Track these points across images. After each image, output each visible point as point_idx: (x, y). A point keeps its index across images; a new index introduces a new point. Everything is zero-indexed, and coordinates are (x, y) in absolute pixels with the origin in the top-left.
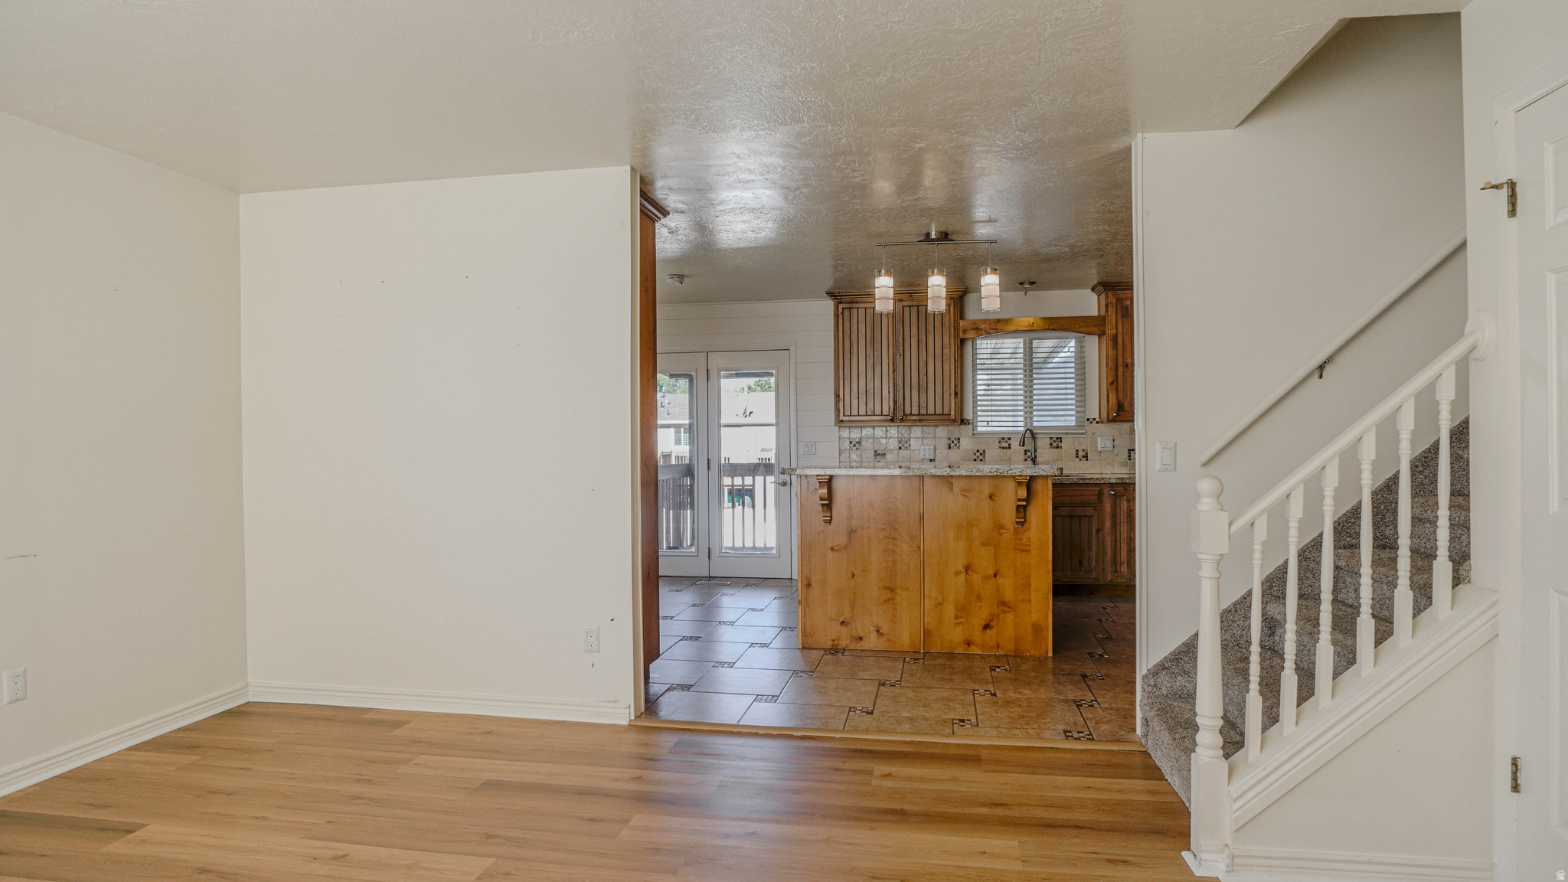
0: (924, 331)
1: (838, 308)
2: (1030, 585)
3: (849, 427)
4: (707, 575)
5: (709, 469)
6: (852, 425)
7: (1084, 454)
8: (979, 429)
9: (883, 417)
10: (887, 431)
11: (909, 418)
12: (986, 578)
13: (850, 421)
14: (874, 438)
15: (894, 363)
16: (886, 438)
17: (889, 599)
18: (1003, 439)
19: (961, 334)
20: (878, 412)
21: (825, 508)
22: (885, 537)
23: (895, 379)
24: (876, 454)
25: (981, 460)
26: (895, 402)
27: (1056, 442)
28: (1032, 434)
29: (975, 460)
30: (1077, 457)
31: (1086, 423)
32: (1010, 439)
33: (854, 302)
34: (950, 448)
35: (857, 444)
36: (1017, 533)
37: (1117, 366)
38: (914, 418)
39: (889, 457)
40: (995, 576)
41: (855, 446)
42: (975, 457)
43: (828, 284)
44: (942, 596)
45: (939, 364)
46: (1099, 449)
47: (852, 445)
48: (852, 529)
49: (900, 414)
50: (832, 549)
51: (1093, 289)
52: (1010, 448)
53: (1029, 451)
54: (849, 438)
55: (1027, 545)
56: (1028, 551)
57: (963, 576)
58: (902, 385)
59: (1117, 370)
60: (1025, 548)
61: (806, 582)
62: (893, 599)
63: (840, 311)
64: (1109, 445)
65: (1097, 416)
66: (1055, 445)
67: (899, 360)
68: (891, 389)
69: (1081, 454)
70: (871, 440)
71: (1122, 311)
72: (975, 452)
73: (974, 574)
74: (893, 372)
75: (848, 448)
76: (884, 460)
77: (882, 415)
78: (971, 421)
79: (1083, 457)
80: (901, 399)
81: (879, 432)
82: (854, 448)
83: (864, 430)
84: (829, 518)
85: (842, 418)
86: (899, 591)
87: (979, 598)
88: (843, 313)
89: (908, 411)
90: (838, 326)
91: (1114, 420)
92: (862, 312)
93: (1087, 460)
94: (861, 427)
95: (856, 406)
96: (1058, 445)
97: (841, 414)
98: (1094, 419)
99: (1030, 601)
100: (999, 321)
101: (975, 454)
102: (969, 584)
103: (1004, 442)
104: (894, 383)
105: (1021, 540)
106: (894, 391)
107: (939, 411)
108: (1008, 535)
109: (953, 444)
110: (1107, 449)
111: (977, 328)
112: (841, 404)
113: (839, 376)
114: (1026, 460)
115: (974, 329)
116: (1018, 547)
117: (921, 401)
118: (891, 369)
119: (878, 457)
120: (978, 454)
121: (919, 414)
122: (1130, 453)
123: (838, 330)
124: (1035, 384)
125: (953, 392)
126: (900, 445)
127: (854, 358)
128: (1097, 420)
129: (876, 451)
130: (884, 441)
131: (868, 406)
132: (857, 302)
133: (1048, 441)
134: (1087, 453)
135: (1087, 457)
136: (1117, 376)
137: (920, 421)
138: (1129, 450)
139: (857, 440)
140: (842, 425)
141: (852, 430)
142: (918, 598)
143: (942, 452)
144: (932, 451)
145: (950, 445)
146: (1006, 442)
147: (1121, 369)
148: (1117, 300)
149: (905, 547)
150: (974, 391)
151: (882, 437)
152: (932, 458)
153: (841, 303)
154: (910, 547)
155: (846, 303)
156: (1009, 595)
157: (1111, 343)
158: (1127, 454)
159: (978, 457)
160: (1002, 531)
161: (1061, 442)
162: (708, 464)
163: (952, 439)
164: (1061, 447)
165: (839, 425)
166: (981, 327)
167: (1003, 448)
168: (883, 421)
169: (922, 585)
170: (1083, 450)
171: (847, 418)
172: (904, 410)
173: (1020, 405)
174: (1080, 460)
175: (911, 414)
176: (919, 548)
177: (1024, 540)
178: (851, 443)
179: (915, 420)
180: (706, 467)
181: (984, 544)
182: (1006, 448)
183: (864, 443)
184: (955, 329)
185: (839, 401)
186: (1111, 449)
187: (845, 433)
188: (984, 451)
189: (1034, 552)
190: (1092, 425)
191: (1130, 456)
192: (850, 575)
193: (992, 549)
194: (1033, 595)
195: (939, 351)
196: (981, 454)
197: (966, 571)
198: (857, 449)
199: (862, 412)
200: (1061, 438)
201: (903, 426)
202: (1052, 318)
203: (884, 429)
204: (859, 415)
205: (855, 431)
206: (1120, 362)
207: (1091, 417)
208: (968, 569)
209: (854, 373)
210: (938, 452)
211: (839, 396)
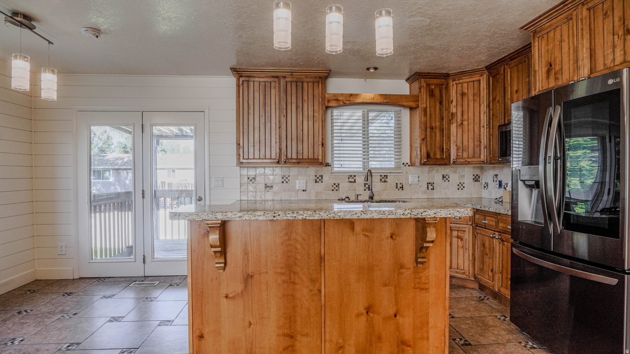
0: (301, 100)
1: (239, 81)
2: (428, 323)
3: (247, 167)
4: (142, 275)
5: (143, 197)
6: (249, 166)
7: (401, 186)
8: (335, 169)
9: (272, 161)
10: (274, 170)
11: (290, 161)
12: (386, 319)
13: (248, 163)
14: (265, 175)
15: (279, 122)
16: (273, 175)
17: (288, 347)
18: (351, 176)
19: (326, 103)
20: (268, 156)
21: (218, 255)
22: (284, 281)
23: (280, 133)
24: (266, 186)
25: (337, 190)
26: (280, 149)
27: (384, 178)
28: (370, 174)
29: (333, 190)
30: (397, 188)
31: (402, 166)
32: (355, 176)
33: (251, 77)
34: (316, 182)
35: (252, 179)
36: (416, 271)
37: (426, 129)
38: (294, 161)
39: (275, 188)
40: (395, 316)
41: (251, 180)
42: (333, 188)
43: (233, 63)
44: (343, 339)
45: (311, 123)
46: (410, 183)
47: (249, 180)
48: (248, 275)
49: (283, 158)
50: (227, 297)
51: (407, 80)
52: (355, 182)
53: (367, 184)
54: (247, 175)
55: (426, 283)
56: (427, 289)
57: (363, 319)
58: (285, 137)
59: (426, 131)
60: (424, 286)
61: (197, 333)
62: (293, 346)
63: (241, 83)
64: (416, 180)
65: (409, 162)
66: (383, 180)
67: (283, 120)
68: (278, 140)
69: (399, 186)
70: (263, 177)
71: (429, 92)
72: (333, 185)
73: (375, 316)
74: (279, 128)
75: (246, 182)
76: (272, 191)
77: (271, 159)
78: (330, 164)
79: (400, 188)
80: (285, 147)
81: (268, 171)
82: (251, 182)
83: (258, 170)
84: (223, 265)
85: (242, 160)
86: (299, 337)
87: (380, 338)
88: (243, 84)
89: (289, 156)
90: (239, 93)
91: (424, 164)
92: (256, 84)
93: (403, 190)
94: (256, 167)
95: (253, 152)
96: (385, 180)
97: (241, 158)
98: (407, 163)
99: (428, 338)
100: (351, 95)
101: (333, 186)
102: (370, 325)
103: (352, 178)
104: (280, 136)
105: (420, 278)
106: (280, 142)
107: (311, 156)
108: (407, 273)
109: (319, 179)
110: (415, 183)
111: (337, 99)
112: (241, 150)
113: (239, 130)
114: (365, 190)
115: (335, 100)
116: (417, 286)
117: (299, 149)
118: (278, 126)
119: (268, 188)
120: (335, 186)
121: (297, 159)
122: (428, 185)
123: (239, 97)
124: (371, 140)
125: (320, 143)
126: (283, 180)
127: (251, 117)
128: (409, 164)
129: (266, 184)
130: (271, 177)
131: (261, 152)
132: (253, 77)
133: (379, 178)
134: (403, 186)
135: (403, 188)
136: (426, 135)
137: (298, 163)
138: (428, 183)
139: (253, 176)
140: (242, 166)
141: (249, 169)
142: (318, 343)
143: (311, 184)
144: (305, 184)
145: (316, 180)
146: (353, 178)
147: (428, 130)
148: (427, 84)
149: (305, 291)
150: (332, 144)
151: (270, 175)
152: (304, 189)
153: (241, 76)
154: (311, 291)
155: (245, 77)
156: (408, 335)
157: (423, 113)
158: (426, 186)
159: (335, 188)
160: (402, 270)
161: (387, 178)
162: (143, 194)
163: (318, 176)
164: (387, 182)
165: (240, 166)
166: (339, 99)
167: (351, 182)
168: (272, 163)
169: (323, 330)
170: (401, 184)
171: (246, 161)
172: (287, 155)
173: (360, 154)
174: (399, 190)
175: (291, 159)
176: (320, 291)
177: (423, 278)
178: (248, 178)
179: (294, 163)
180: (141, 196)
181: (385, 285)
182: (353, 182)
183: (257, 179)
184: (322, 99)
185: (239, 148)
186: (417, 182)
187: (245, 172)
188: (339, 184)
189: (432, 290)
190: (406, 167)
191: (428, 187)
192: (247, 324)
193: (393, 289)
194: (431, 332)
195: (311, 113)
196: (337, 186)
197: (367, 312)
198: (253, 183)
199: (257, 156)
200: (387, 176)
201: (285, 167)
202: (386, 95)
203: (272, 169)
204: (254, 159)
205: (251, 170)
206: (428, 125)
207: (405, 162)
208: (368, 310)
209: (251, 128)
210: (308, 184)
211: (239, 144)
